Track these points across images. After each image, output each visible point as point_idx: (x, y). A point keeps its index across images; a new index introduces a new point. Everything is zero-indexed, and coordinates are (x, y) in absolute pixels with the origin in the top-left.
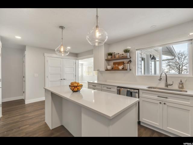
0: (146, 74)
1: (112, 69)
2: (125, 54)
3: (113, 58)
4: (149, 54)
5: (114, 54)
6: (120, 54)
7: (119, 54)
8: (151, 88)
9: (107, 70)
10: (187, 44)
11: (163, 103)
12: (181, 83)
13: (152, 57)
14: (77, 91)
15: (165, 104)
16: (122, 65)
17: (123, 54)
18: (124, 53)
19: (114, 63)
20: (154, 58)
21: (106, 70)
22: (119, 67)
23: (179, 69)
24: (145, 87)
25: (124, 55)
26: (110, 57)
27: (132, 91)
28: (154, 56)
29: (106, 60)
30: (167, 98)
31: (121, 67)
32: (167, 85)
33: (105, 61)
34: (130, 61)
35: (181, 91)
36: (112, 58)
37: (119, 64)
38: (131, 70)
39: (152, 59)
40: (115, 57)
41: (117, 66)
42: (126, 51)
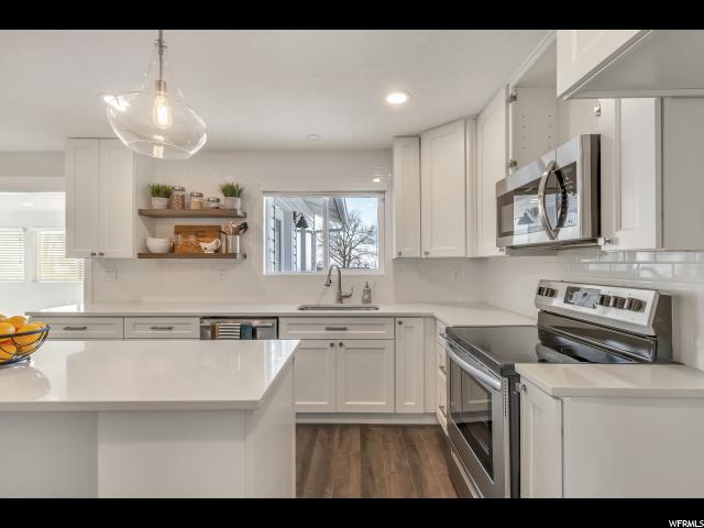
0: (283, 270)
1: (172, 252)
2: (225, 202)
3: (177, 208)
4: (290, 209)
5: (181, 193)
6: (205, 197)
7: (201, 195)
8: (307, 308)
9: (146, 254)
10: (376, 199)
11: (337, 343)
12: (368, 291)
13: (298, 219)
14: (16, 361)
15: (341, 344)
16: (215, 237)
17: (218, 200)
18: (221, 196)
19: (176, 227)
20: (302, 224)
21: (141, 256)
22: (203, 245)
23: (344, 257)
24: (293, 309)
25: (222, 202)
26: (159, 203)
27: (256, 323)
28: (302, 218)
29: (141, 212)
30: (345, 329)
31: (209, 246)
32: (341, 298)
33: (139, 218)
34: (245, 227)
35: (368, 308)
36: (169, 206)
37: (201, 233)
38: (245, 256)
39: (298, 226)
40: (183, 207)
41: (192, 239)
42: (231, 191)
